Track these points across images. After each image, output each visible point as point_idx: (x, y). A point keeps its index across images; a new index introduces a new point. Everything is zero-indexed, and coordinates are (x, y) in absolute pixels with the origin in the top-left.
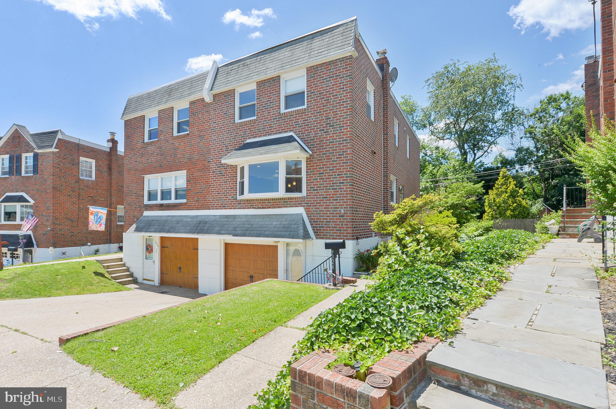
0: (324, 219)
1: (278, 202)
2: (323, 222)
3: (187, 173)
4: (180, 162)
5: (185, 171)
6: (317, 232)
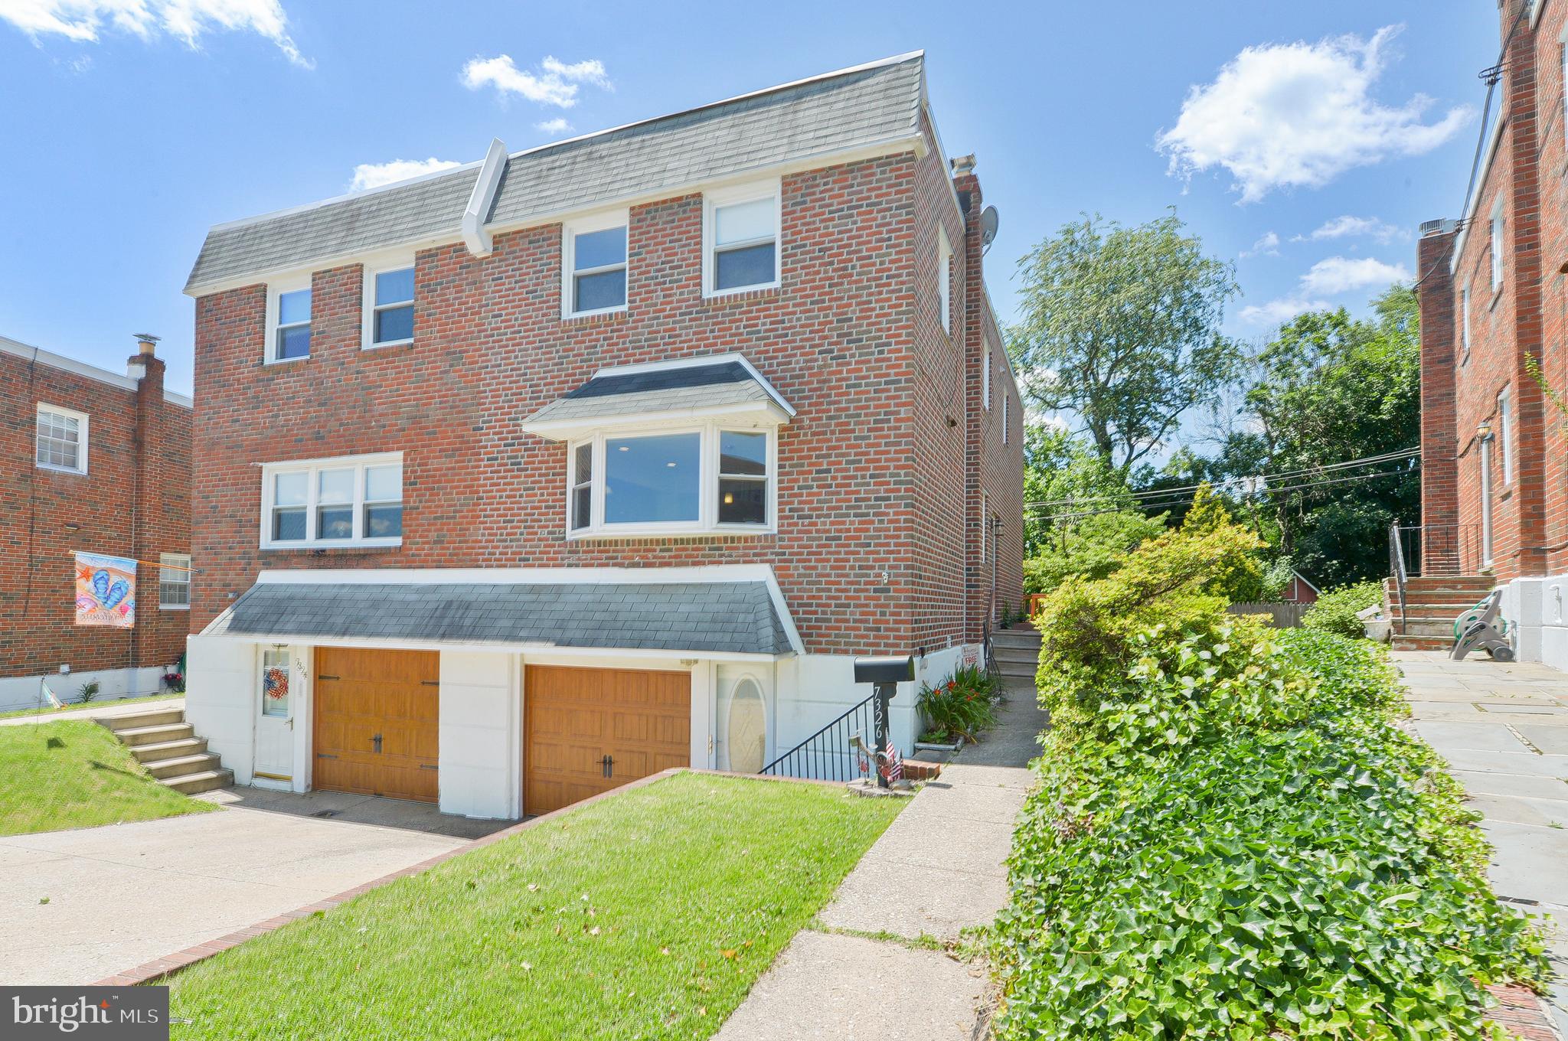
0: (829, 598)
1: (693, 550)
2: (829, 606)
3: (405, 460)
4: (384, 426)
5: (400, 454)
6: (811, 635)
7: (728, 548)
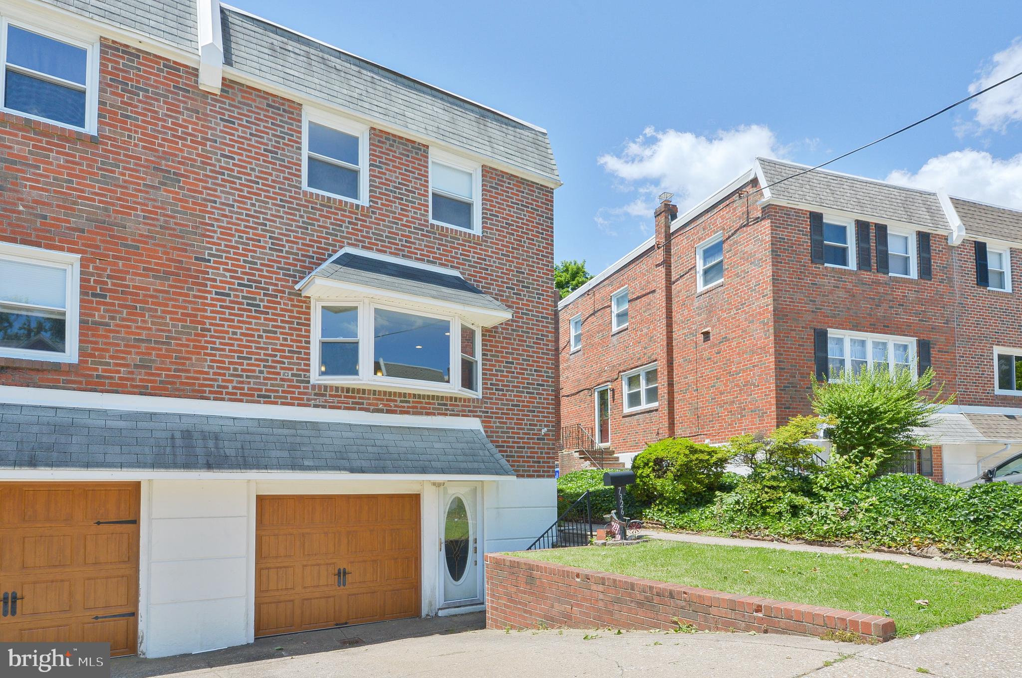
0: (514, 442)
2: (513, 447)
3: (84, 266)
4: (44, 218)
7: (451, 405)
